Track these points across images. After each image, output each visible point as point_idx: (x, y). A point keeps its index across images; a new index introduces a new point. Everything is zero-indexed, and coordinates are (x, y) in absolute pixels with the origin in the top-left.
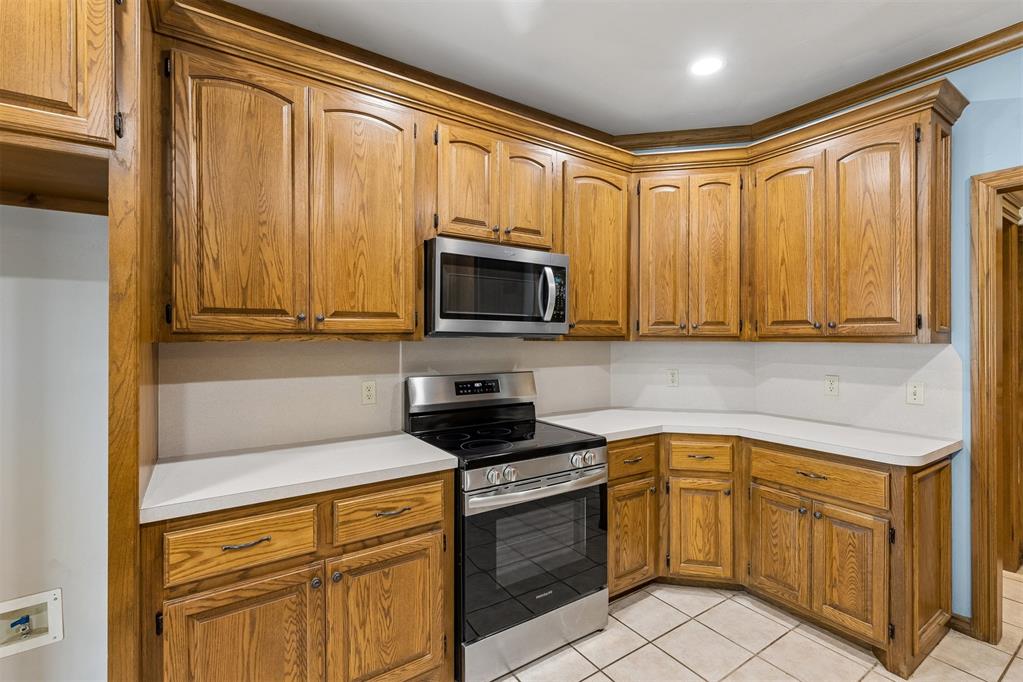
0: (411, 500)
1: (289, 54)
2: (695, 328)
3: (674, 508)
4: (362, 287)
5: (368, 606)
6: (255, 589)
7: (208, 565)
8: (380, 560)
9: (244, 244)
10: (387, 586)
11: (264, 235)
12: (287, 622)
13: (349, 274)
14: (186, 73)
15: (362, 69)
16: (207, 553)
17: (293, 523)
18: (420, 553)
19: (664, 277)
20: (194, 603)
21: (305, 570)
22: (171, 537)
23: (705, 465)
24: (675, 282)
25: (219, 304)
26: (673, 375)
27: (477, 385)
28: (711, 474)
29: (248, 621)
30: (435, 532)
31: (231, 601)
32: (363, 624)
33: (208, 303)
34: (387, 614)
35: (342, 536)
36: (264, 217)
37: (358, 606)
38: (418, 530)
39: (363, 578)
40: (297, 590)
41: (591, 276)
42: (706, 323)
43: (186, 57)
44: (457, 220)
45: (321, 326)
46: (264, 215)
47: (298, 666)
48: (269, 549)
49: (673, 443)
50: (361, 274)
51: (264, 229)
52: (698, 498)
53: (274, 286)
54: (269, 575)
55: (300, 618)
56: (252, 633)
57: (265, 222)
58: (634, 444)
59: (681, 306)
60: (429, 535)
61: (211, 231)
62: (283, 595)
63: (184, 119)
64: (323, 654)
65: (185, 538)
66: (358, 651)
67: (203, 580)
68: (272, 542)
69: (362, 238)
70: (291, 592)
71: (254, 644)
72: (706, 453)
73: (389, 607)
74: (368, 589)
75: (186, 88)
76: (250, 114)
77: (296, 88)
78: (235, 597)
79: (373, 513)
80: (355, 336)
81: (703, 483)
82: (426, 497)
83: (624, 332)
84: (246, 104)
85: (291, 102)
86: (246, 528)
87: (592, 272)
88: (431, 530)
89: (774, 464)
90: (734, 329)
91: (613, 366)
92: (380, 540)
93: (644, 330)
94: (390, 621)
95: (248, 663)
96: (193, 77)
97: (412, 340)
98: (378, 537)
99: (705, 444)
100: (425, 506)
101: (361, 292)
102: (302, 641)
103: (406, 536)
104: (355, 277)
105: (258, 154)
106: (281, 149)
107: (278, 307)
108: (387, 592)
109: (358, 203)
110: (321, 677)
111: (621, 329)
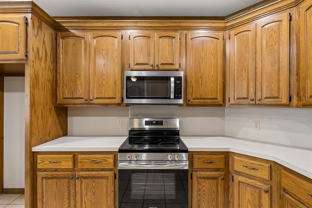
0: (102, 159)
1: (83, 25)
2: (259, 100)
3: (236, 190)
4: (104, 89)
5: (88, 189)
6: (57, 175)
7: (46, 165)
8: (92, 176)
9: (72, 80)
10: (94, 185)
11: (77, 77)
12: (65, 186)
13: (100, 86)
14: (60, 38)
15: (103, 22)
16: (46, 162)
17: (66, 159)
18: (106, 178)
19: (242, 76)
20: (43, 174)
21: (70, 173)
22: (38, 156)
23: (252, 173)
24: (248, 78)
25: (67, 97)
26: (256, 124)
27: (154, 122)
28: (257, 179)
29: (55, 183)
30: (111, 172)
31: (51, 176)
32: (86, 194)
33: (64, 97)
34: (94, 194)
35: (80, 166)
36: (77, 72)
37: (85, 188)
38: (105, 169)
39: (87, 180)
40: (68, 178)
41: (200, 79)
42: (266, 98)
43: (60, 34)
44: (137, 64)
45: (92, 102)
46: (77, 71)
47: (68, 200)
48: (60, 165)
49: (236, 157)
50: (104, 85)
51: (77, 75)
52: (249, 189)
53: (79, 91)
54: (61, 172)
55: (69, 187)
56: (56, 187)
57: (77, 73)
58: (211, 154)
59: (252, 90)
60: (109, 172)
61: (65, 77)
62: (64, 179)
63: (59, 50)
64: (75, 199)
65: (41, 157)
66: (85, 203)
67: (47, 169)
68: (61, 163)
69: (104, 74)
70: (67, 178)
71: (57, 189)
72: (254, 166)
73: (95, 192)
74: (88, 184)
75: (60, 41)
76: (74, 44)
77: (85, 34)
78: (52, 175)
79: (89, 161)
80: (103, 105)
81: (252, 182)
82: (108, 159)
83: (221, 103)
84: (73, 42)
85: (84, 38)
86: (55, 158)
87: (201, 77)
88: (111, 171)
89: (294, 184)
90: (285, 101)
91: (226, 118)
92: (93, 170)
93: (232, 101)
94: (95, 197)
95: (55, 194)
96: (61, 38)
97: (121, 106)
98: (93, 169)
99: (253, 162)
100: (107, 162)
101: (104, 91)
102: (69, 193)
103: (102, 171)
104: (102, 87)
105: (76, 55)
106: (82, 52)
107: (81, 97)
108: (94, 187)
109: (103, 63)
110: (74, 206)
111: (219, 101)
